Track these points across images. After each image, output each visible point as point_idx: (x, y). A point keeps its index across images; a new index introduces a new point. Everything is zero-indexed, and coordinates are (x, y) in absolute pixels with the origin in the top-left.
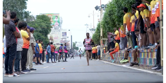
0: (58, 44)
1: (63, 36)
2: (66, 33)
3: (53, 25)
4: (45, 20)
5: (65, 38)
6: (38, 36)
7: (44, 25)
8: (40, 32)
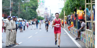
0: (42, 15)
1: (45, 10)
2: (47, 8)
3: (40, 4)
4: (35, 2)
5: (47, 11)
6: (31, 11)
7: (34, 4)
8: (32, 8)
